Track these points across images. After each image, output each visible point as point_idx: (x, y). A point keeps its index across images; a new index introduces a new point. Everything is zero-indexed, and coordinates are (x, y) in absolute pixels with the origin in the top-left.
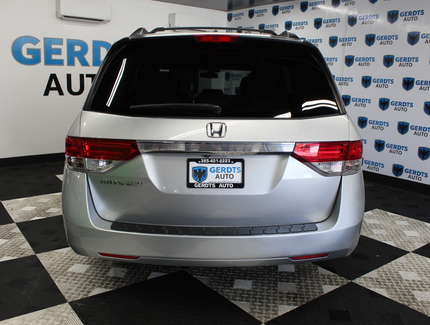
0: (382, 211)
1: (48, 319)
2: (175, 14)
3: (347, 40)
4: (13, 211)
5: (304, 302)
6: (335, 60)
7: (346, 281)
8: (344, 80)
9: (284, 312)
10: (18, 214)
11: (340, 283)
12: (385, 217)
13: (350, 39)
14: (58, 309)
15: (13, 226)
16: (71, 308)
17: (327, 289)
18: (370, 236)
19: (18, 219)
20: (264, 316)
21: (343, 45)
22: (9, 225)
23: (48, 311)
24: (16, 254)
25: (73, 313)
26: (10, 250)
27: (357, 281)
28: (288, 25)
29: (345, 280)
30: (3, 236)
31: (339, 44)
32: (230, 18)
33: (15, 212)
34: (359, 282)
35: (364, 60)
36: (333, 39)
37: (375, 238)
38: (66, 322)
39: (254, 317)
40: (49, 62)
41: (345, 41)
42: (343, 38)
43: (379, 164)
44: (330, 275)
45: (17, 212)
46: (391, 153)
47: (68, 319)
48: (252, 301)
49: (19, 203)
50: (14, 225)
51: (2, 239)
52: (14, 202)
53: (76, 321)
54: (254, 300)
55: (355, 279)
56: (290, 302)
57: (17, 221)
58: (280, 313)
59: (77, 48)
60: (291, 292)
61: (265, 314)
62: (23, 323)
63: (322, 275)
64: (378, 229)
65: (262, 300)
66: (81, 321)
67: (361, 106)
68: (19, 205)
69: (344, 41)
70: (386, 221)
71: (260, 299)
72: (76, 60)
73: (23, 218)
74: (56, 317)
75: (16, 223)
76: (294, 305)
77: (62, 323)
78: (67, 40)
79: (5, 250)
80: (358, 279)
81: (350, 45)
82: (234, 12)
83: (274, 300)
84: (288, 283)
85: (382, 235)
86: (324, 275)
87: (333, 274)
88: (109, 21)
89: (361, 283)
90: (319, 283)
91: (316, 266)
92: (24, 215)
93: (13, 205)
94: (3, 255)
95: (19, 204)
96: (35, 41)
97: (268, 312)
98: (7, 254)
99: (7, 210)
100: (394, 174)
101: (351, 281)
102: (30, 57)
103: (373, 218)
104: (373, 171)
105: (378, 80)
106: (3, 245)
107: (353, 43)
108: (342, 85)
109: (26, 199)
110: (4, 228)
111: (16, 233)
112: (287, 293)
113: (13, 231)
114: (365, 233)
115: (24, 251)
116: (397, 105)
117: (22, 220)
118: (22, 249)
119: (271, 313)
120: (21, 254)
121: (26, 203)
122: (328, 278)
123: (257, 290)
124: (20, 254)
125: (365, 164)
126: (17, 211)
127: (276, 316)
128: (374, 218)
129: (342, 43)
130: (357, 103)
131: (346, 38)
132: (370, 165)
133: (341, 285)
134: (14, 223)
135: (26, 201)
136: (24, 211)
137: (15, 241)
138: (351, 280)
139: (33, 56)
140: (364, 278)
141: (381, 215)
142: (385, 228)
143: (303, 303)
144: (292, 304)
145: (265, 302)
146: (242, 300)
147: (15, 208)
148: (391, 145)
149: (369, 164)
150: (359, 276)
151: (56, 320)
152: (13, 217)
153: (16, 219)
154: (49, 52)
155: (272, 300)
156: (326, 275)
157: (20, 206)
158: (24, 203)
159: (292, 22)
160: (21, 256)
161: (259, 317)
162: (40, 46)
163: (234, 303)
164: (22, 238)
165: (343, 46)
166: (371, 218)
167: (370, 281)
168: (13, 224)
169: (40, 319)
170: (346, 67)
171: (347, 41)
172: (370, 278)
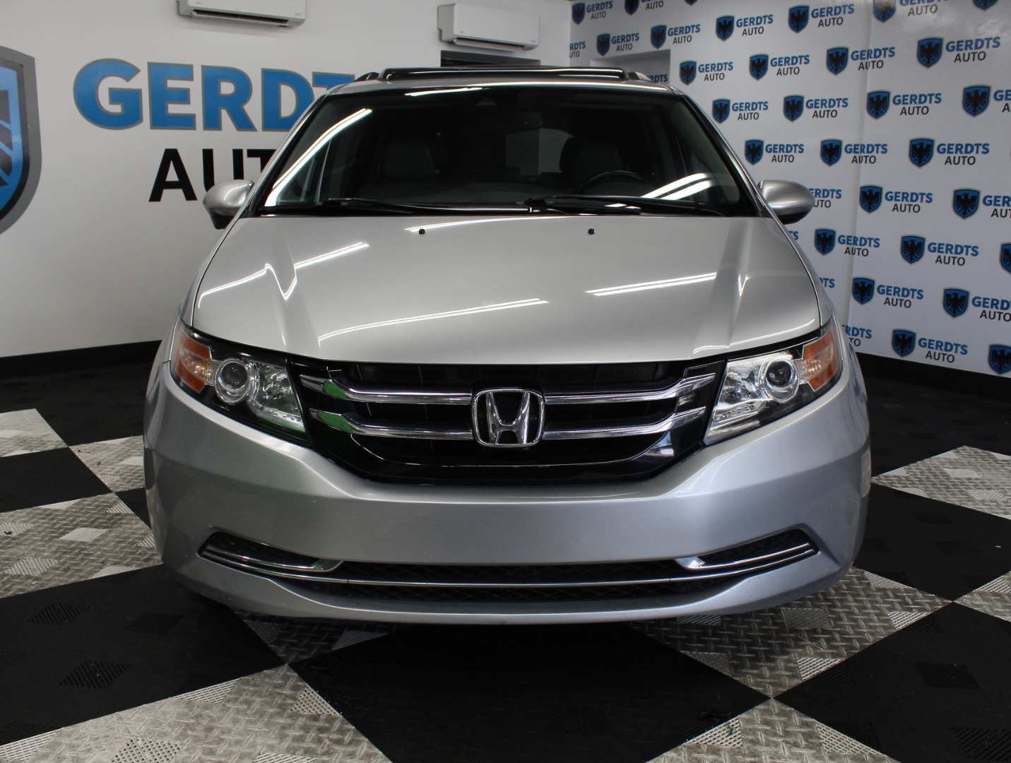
0: (979, 450)
1: (248, 703)
2: (453, 5)
3: (873, 55)
4: (102, 466)
5: (856, 649)
6: (841, 103)
7: (940, 603)
8: (865, 150)
9: (815, 673)
10: (117, 472)
11: (928, 607)
12: (990, 463)
13: (878, 52)
14: (267, 680)
15: (112, 500)
16: (297, 678)
17: (902, 619)
18: (967, 504)
19: (118, 483)
20: (769, 683)
21: (861, 67)
22: (100, 498)
23: (243, 684)
24: (134, 559)
25: (306, 689)
26: (116, 553)
27: (966, 600)
29: (938, 600)
30: (93, 522)
31: (852, 65)
32: (578, 14)
33: (107, 469)
34: (971, 603)
35: (915, 100)
36: (837, 53)
37: (982, 508)
38: (293, 708)
39: (745, 684)
40: (162, 120)
41: (866, 56)
42: (862, 52)
43: (954, 347)
44: (898, 590)
45: (113, 469)
46: (983, 318)
47: (297, 702)
48: (731, 650)
49: (112, 450)
50: (112, 498)
51: (92, 527)
52: (99, 447)
53: (318, 706)
54: (734, 647)
55: (961, 596)
56: (822, 650)
57: (118, 487)
58: (806, 675)
59: (227, 88)
60: (816, 628)
61: (771, 677)
62: (191, 710)
63: (879, 590)
64: (980, 489)
65: (754, 648)
66: (331, 704)
67: (909, 211)
68: (114, 454)
69: (864, 59)
70: (993, 471)
71: (749, 644)
72: (225, 117)
73: (129, 482)
74: (266, 696)
75: (118, 494)
76: (834, 656)
77: (285, 710)
78: (204, 68)
79: (105, 551)
80: (966, 596)
81: (880, 65)
83: (782, 645)
84: (805, 609)
85: (994, 502)
86: (884, 590)
87: (906, 587)
88: (299, 22)
89: (978, 606)
90: (876, 607)
91: (858, 570)
92: (131, 476)
93: (99, 454)
94: (102, 563)
95: (112, 452)
96: (128, 70)
97: (777, 673)
98: (111, 559)
99: (87, 466)
100: (993, 368)
101: (954, 603)
102: (117, 109)
103: (963, 466)
104: (940, 363)
105: (951, 147)
106: (97, 540)
107: (887, 60)
108: (860, 163)
109: (127, 441)
110: (89, 505)
111: (121, 513)
112: (808, 631)
113: (114, 510)
114: (954, 498)
115: (151, 552)
116: (999, 205)
117: (130, 487)
118: (144, 548)
119: (784, 675)
120: (147, 560)
121: (129, 450)
122: (896, 597)
123: (735, 626)
124: (142, 559)
125: (920, 347)
126: (110, 466)
127: (796, 682)
128: (965, 467)
129: (859, 62)
130: (899, 204)
131: (868, 51)
132: (933, 348)
133: (932, 610)
134: (110, 492)
135: (128, 444)
136: (129, 466)
137: (124, 532)
138: (953, 599)
139: (124, 108)
140: (981, 594)
141: (980, 460)
142: (997, 486)
143: (854, 651)
144: (827, 653)
145: (763, 650)
146: (706, 649)
147: (105, 461)
148: (985, 299)
149: (929, 347)
150: (968, 589)
151: (268, 704)
152: (106, 481)
153: (114, 485)
154: (161, 96)
155: (777, 646)
156: (890, 589)
157: (115, 456)
158: (124, 449)
160: (146, 565)
161: (758, 684)
162: (141, 82)
163: (691, 656)
164: (139, 526)
165: (861, 69)
166: (958, 466)
167: (997, 600)
168: (108, 495)
169: (229, 701)
170: (869, 119)
171: (871, 58)
172: (994, 594)
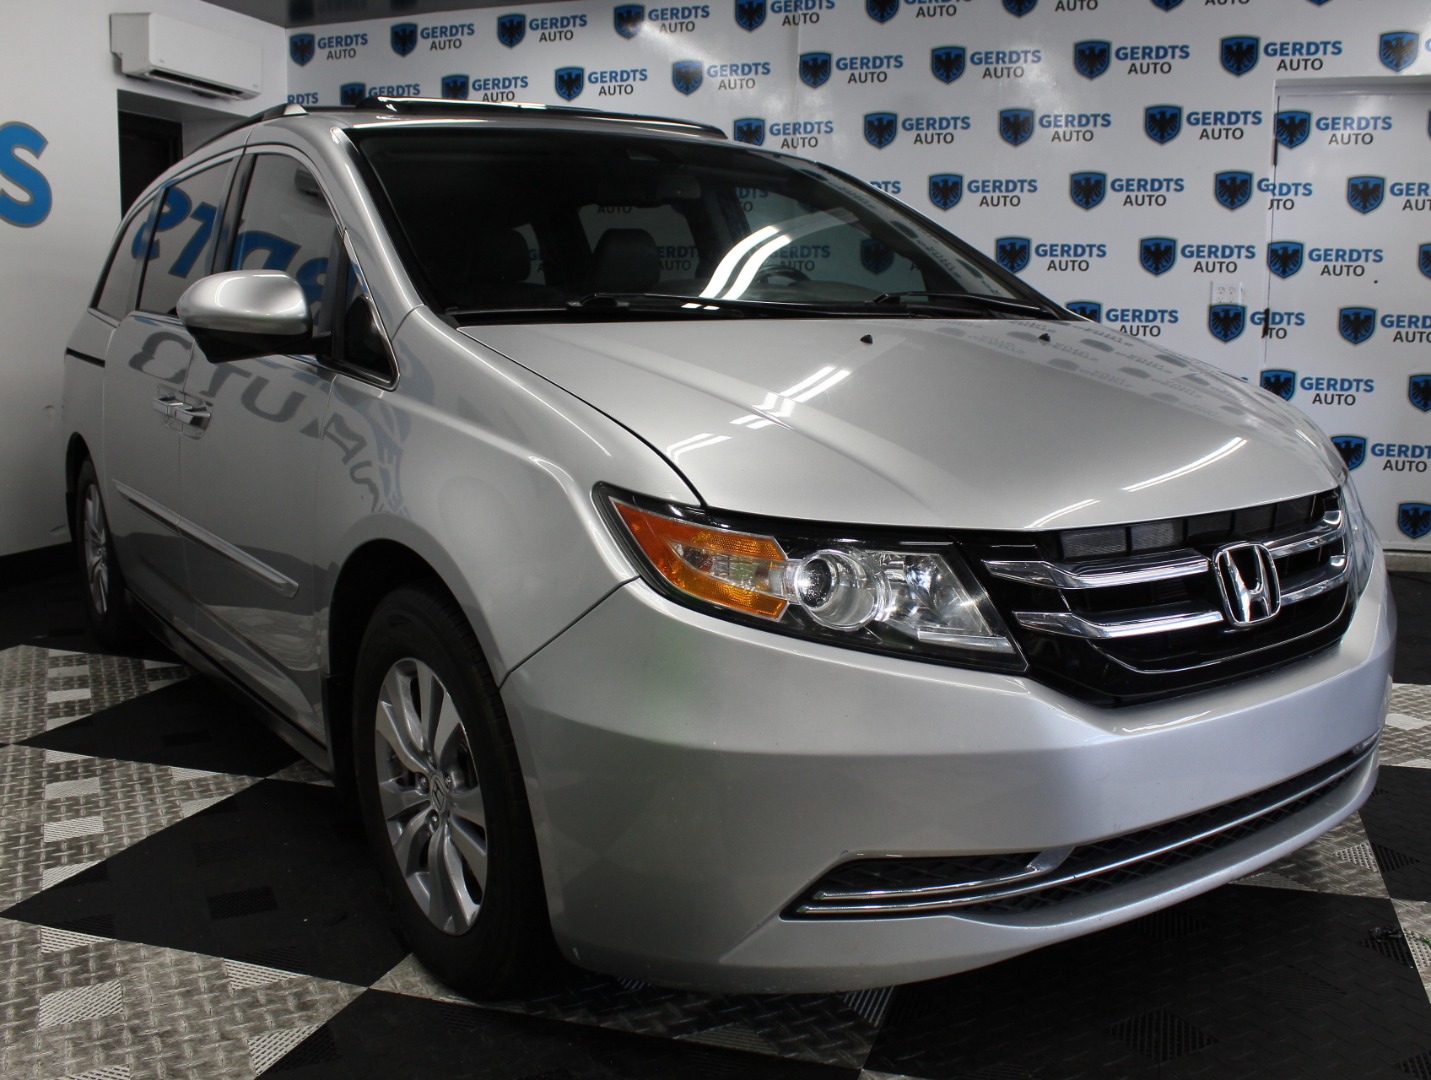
2: (147, 15)
21: (788, 145)
28: (569, 81)
31: (772, 141)
32: (301, 51)
69: (789, 134)
82: (320, 31)
118: (259, 988)
120: (307, 1007)
124: (292, 1008)
159: (582, 70)
160: (322, 1016)
165: (786, 147)
